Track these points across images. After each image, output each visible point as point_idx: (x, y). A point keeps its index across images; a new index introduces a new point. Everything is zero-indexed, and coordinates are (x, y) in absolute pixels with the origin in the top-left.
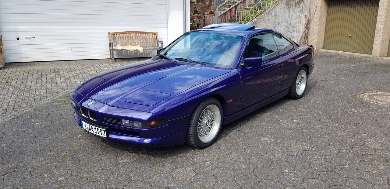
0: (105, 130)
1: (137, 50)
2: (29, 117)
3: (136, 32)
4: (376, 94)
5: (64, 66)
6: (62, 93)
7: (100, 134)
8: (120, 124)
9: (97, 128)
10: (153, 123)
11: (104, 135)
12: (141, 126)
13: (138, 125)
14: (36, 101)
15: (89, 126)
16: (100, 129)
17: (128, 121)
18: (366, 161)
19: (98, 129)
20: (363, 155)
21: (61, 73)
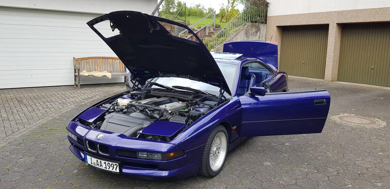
0: (118, 164)
1: (104, 76)
2: (8, 153)
3: (103, 58)
4: (343, 116)
5: (26, 94)
6: (34, 124)
7: (111, 169)
8: (137, 157)
9: (107, 162)
10: (172, 154)
11: (116, 170)
12: (160, 158)
13: (157, 157)
14: (7, 134)
15: (97, 161)
16: (112, 164)
17: (146, 153)
18: (364, 180)
19: (109, 164)
20: (359, 174)
21: (25, 101)
